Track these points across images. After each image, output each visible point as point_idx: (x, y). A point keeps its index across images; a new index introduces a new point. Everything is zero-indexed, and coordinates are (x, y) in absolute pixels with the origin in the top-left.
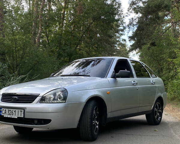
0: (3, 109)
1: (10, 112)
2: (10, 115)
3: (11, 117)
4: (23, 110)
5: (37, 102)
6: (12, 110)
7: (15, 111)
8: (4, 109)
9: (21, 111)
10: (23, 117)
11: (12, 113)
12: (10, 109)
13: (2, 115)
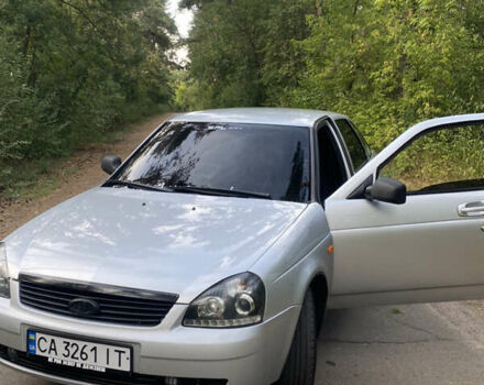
0: (39, 336)
1: (72, 350)
2: (73, 357)
3: (79, 366)
4: (128, 351)
5: (175, 325)
6: (81, 344)
7: (95, 349)
8: (49, 338)
9: (120, 352)
10: (128, 369)
11: (82, 353)
12: (72, 342)
13: (38, 353)
